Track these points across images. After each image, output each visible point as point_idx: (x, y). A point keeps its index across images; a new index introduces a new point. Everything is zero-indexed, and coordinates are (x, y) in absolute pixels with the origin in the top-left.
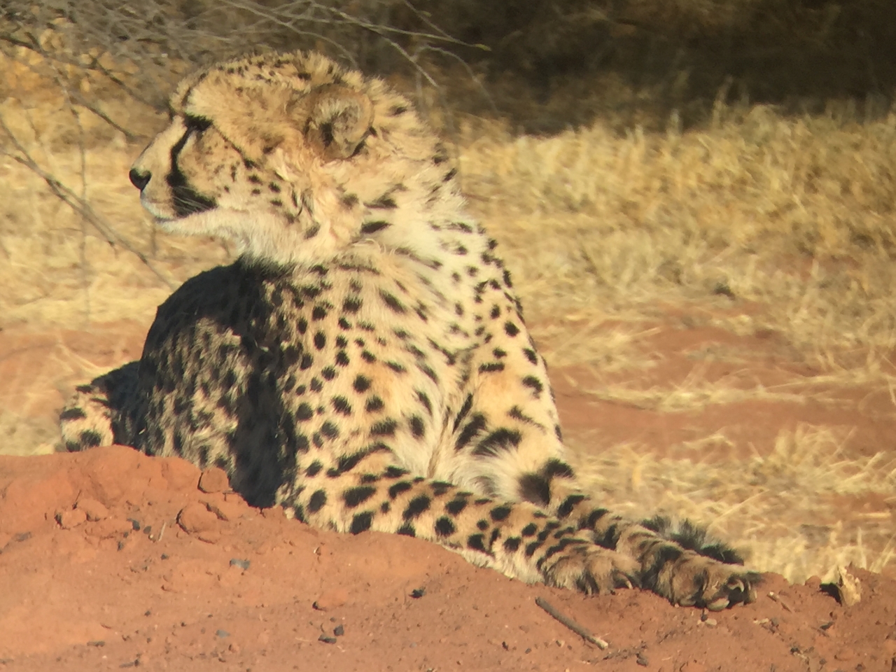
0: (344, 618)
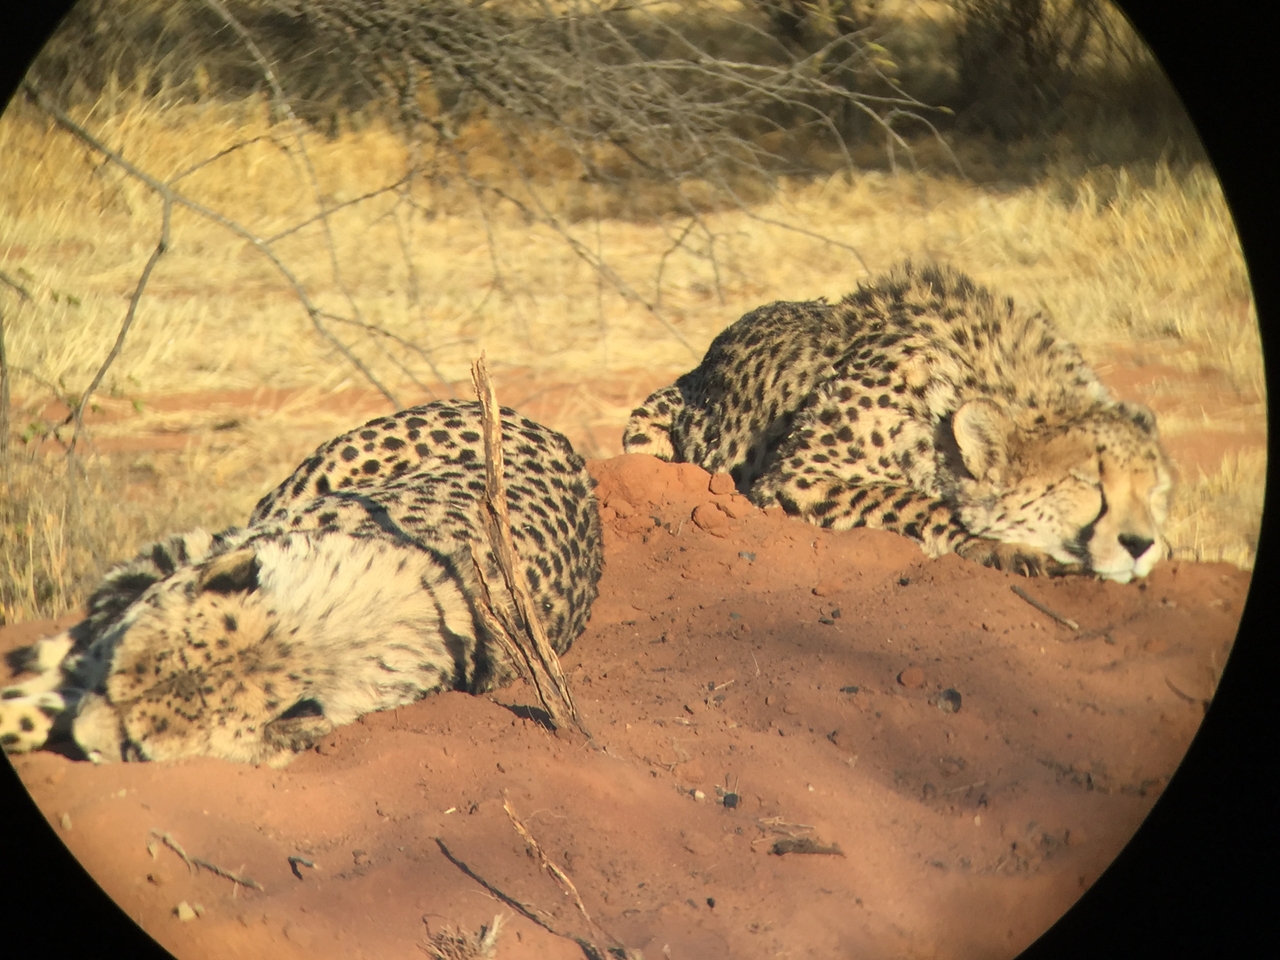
0: (840, 603)
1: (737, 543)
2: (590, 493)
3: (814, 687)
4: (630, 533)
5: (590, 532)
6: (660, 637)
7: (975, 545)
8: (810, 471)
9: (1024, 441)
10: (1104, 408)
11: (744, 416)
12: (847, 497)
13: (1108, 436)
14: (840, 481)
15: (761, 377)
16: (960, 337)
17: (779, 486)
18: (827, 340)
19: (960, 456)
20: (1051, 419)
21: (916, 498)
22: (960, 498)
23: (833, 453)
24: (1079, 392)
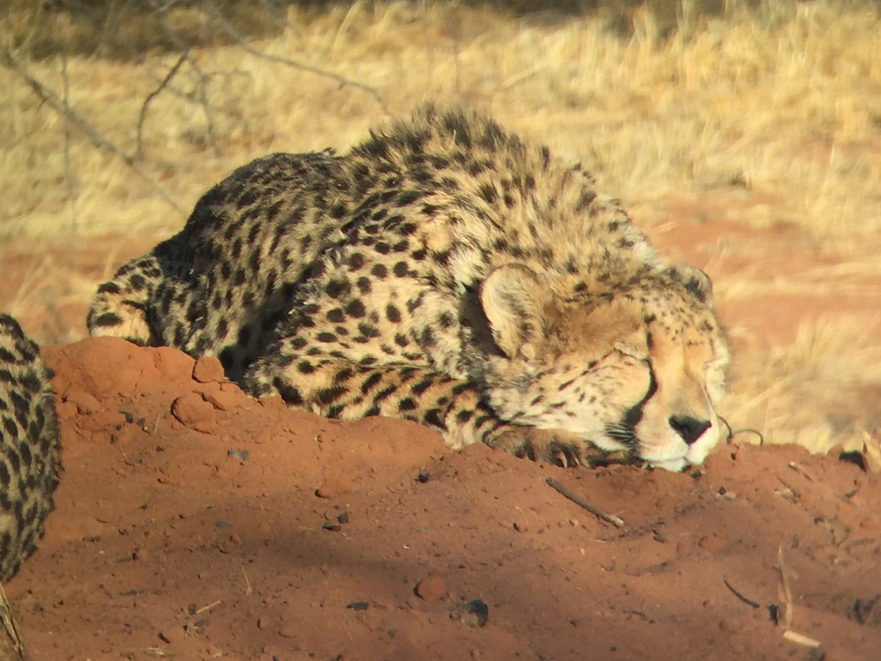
0: (348, 505)
1: (226, 439)
2: (46, 385)
3: (316, 604)
4: (94, 432)
5: (45, 433)
6: (130, 554)
7: (505, 433)
8: (314, 352)
9: (563, 311)
10: (653, 273)
11: (236, 289)
12: (358, 381)
13: (657, 305)
14: (351, 362)
15: (257, 242)
16: (488, 194)
17: (277, 371)
18: (334, 199)
19: (490, 330)
20: (593, 286)
21: (437, 379)
22: (489, 379)
23: (342, 331)
24: (625, 254)
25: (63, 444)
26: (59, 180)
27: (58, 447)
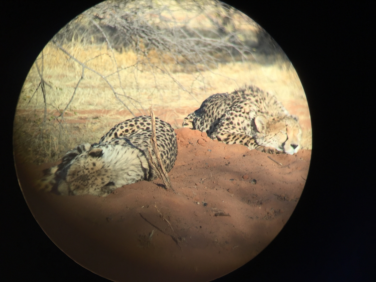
0: (230, 161)
1: (207, 147)
2: (175, 136)
3: (224, 179)
4: (183, 145)
5: (175, 145)
6: (190, 169)
7: (260, 147)
8: (224, 131)
9: (270, 124)
10: (287, 116)
11: (209, 119)
12: (232, 137)
13: (288, 122)
14: (230, 133)
15: (213, 110)
16: (257, 101)
17: (217, 135)
18: (228, 102)
19: (256, 128)
20: (276, 119)
21: (247, 137)
22: (256, 137)
23: (229, 127)
24: (282, 113)
25: (178, 147)
26: (177, 96)
27: (177, 148)
